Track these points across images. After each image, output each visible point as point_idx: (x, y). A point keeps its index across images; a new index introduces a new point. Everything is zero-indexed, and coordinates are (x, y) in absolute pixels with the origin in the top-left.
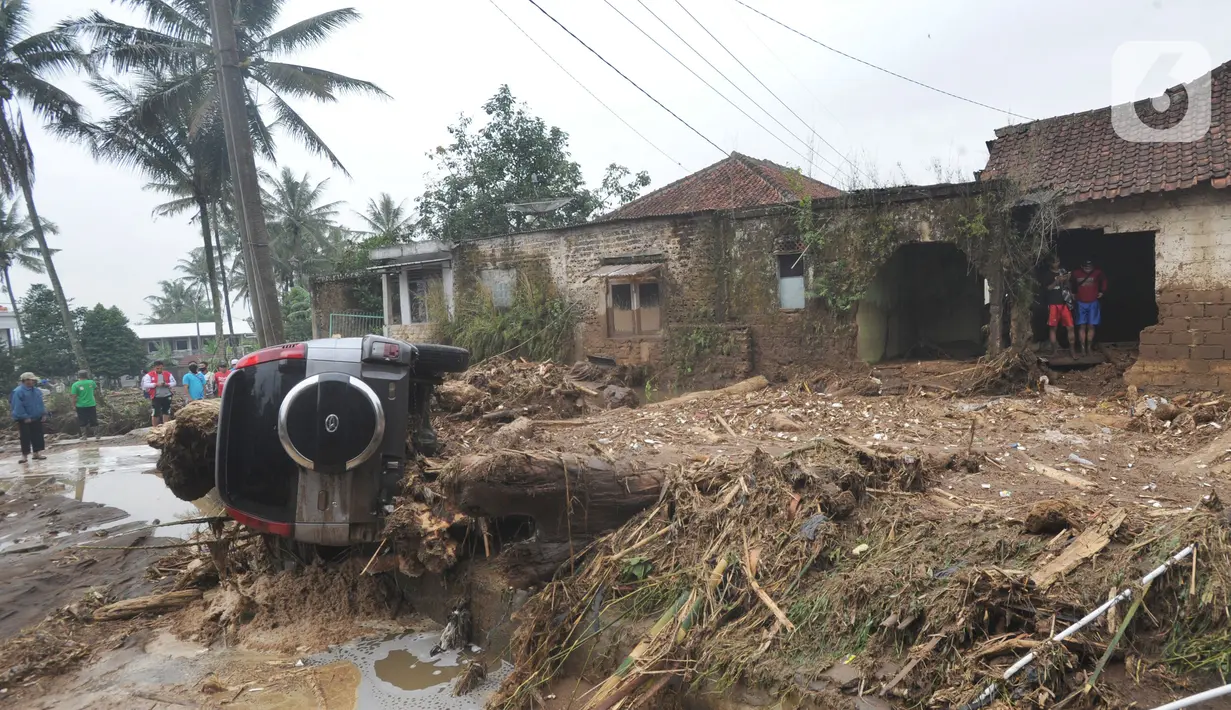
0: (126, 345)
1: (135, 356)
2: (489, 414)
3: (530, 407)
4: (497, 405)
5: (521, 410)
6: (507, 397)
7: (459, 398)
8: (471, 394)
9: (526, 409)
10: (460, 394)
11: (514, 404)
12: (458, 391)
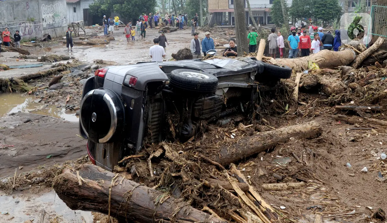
0: (332, 5)
1: (335, 11)
2: (343, 106)
3: (374, 107)
4: (349, 100)
5: (365, 108)
6: (359, 96)
7: (329, 89)
8: (336, 89)
9: (369, 108)
10: (330, 87)
11: (362, 102)
12: (329, 85)
